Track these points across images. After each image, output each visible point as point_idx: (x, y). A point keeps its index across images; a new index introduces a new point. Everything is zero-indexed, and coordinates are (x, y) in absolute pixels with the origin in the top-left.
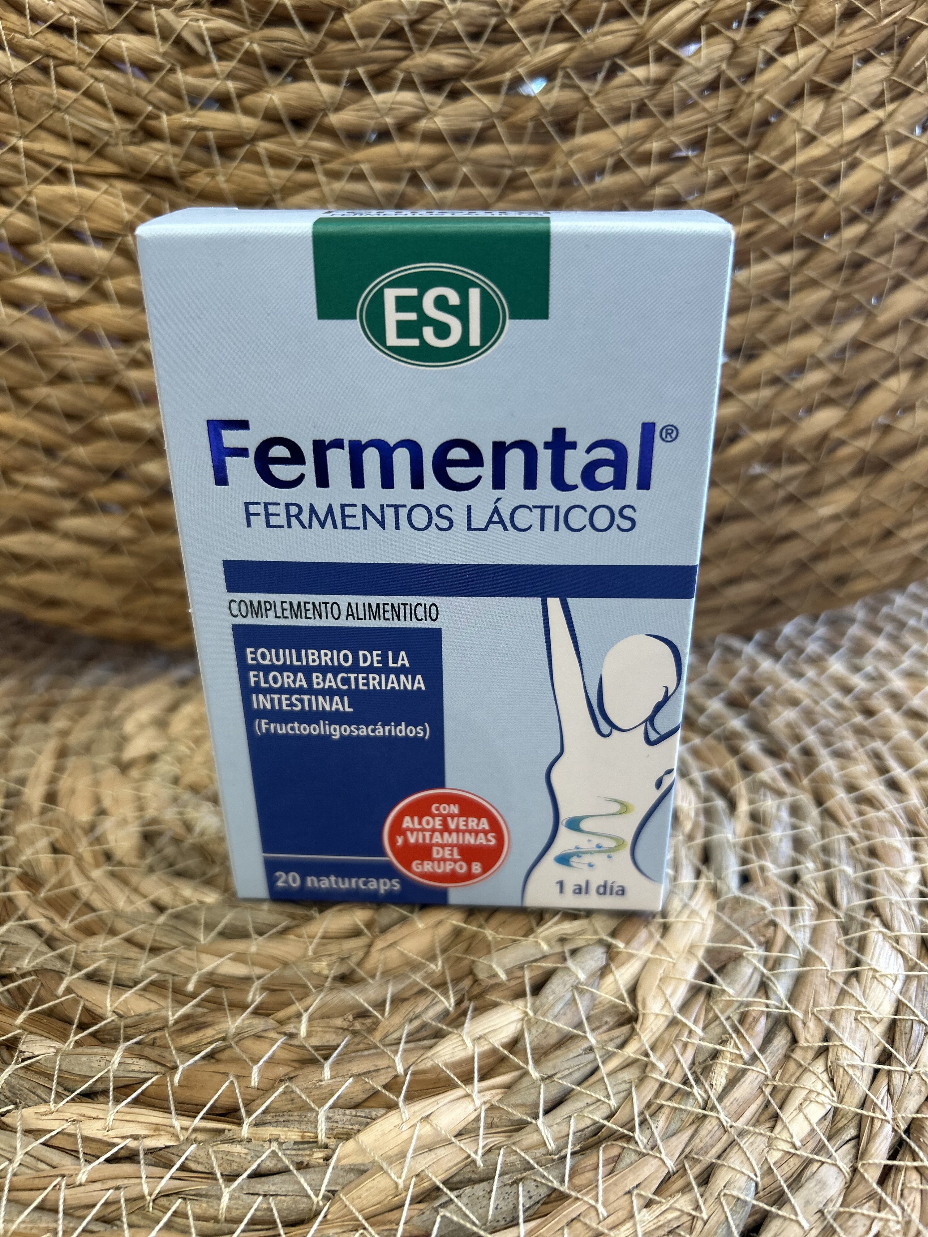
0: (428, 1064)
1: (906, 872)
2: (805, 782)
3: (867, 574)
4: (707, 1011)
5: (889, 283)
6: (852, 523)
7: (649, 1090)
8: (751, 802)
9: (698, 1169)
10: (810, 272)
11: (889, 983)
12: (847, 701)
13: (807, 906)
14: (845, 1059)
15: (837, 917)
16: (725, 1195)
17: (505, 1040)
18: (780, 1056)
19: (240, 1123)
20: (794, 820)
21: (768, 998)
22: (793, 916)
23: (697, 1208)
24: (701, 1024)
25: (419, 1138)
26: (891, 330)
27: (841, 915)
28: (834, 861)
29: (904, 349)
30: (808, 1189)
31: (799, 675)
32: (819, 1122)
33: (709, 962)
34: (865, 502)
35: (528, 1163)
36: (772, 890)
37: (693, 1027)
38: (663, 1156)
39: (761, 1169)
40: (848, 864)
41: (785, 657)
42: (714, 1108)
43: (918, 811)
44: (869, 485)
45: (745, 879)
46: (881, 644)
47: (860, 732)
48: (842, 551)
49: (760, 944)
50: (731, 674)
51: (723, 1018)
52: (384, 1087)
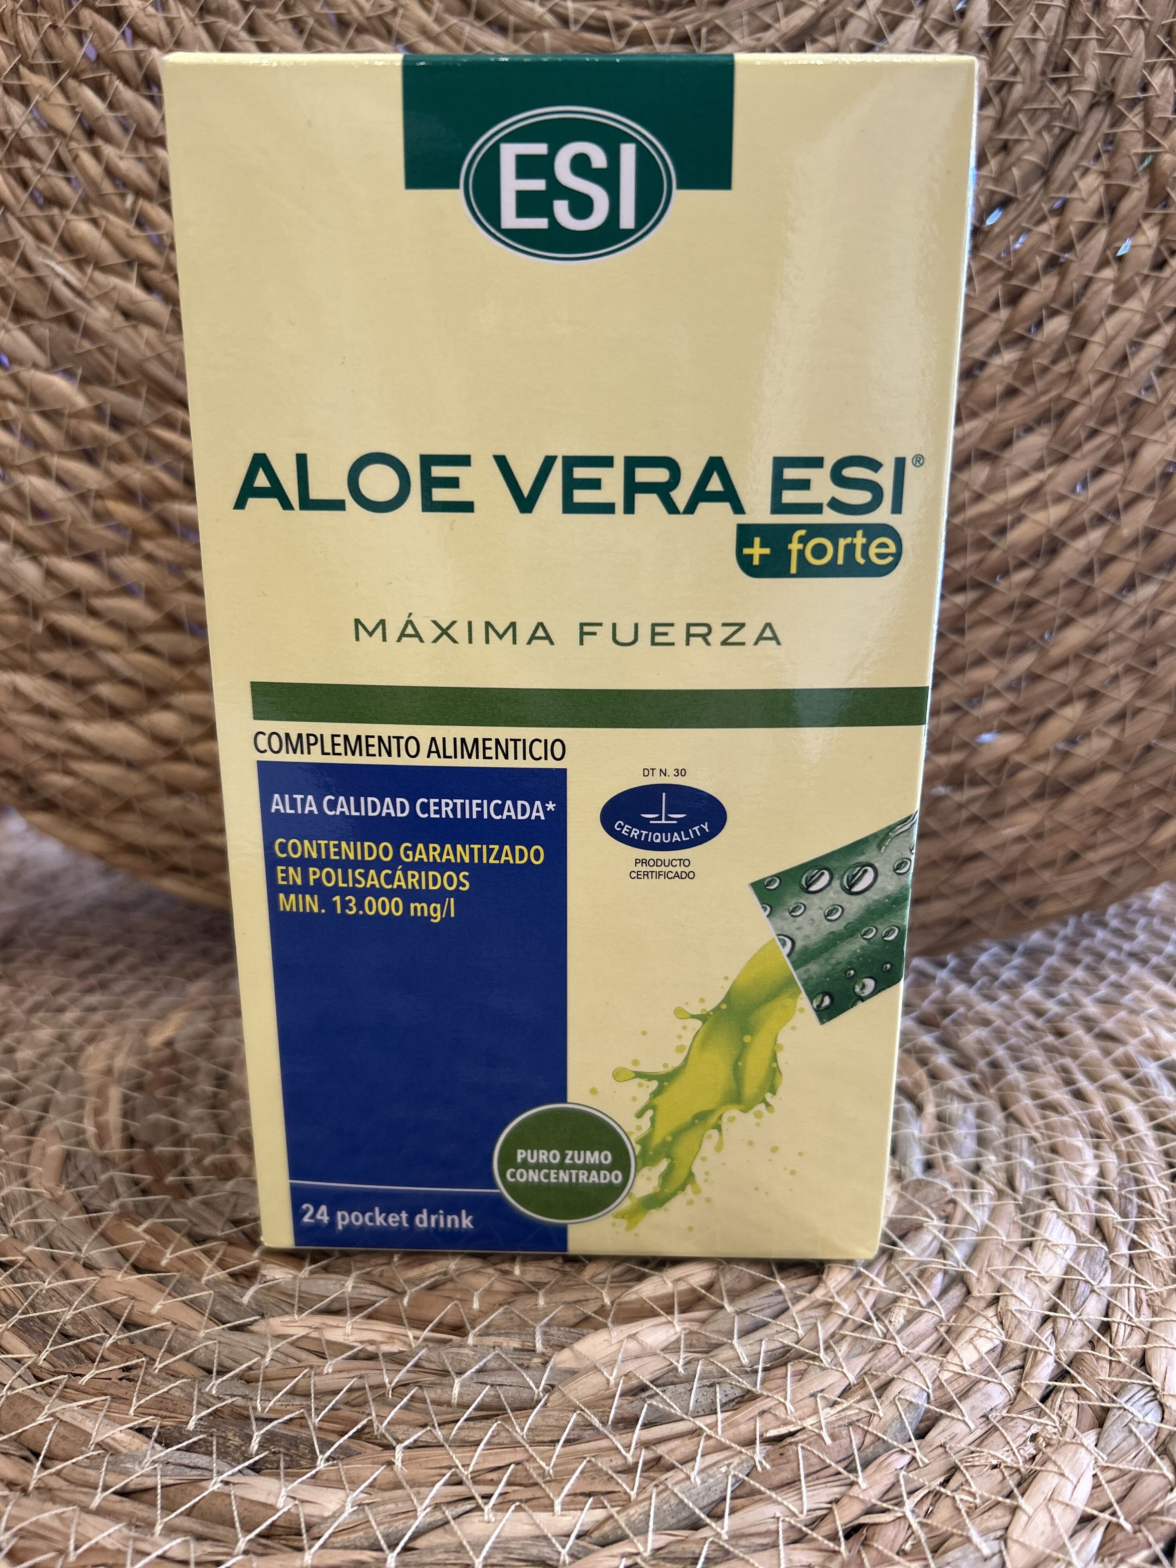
0: (634, 1297)
1: (1084, 1166)
2: (992, 1091)
3: (1055, 896)
4: (888, 1269)
5: (1058, 622)
6: (1037, 845)
7: (833, 1324)
8: (938, 1105)
9: (876, 1383)
10: (984, 611)
11: (1059, 1251)
12: (1039, 1023)
13: (987, 1190)
14: (1014, 1305)
15: (1015, 1200)
16: (900, 1399)
17: (703, 1283)
18: (955, 1305)
19: (465, 1335)
20: (979, 1121)
21: (945, 1258)
22: (973, 1197)
23: (875, 1407)
24: (883, 1277)
25: (626, 1351)
26: (1063, 663)
27: (1019, 1198)
28: (1015, 1154)
29: (1077, 681)
30: (975, 1399)
31: (992, 999)
32: (988, 1353)
33: (892, 1231)
34: (1048, 824)
35: (725, 1371)
36: (953, 1175)
37: (875, 1279)
38: (845, 1371)
39: (933, 1383)
40: (1029, 1158)
41: (979, 983)
42: (893, 1338)
43: (1102, 1118)
44: (1052, 808)
45: (929, 1166)
46: (1078, 973)
47: (1049, 1049)
48: (1029, 872)
49: (940, 1218)
50: (924, 996)
51: (903, 1274)
52: (595, 1313)
